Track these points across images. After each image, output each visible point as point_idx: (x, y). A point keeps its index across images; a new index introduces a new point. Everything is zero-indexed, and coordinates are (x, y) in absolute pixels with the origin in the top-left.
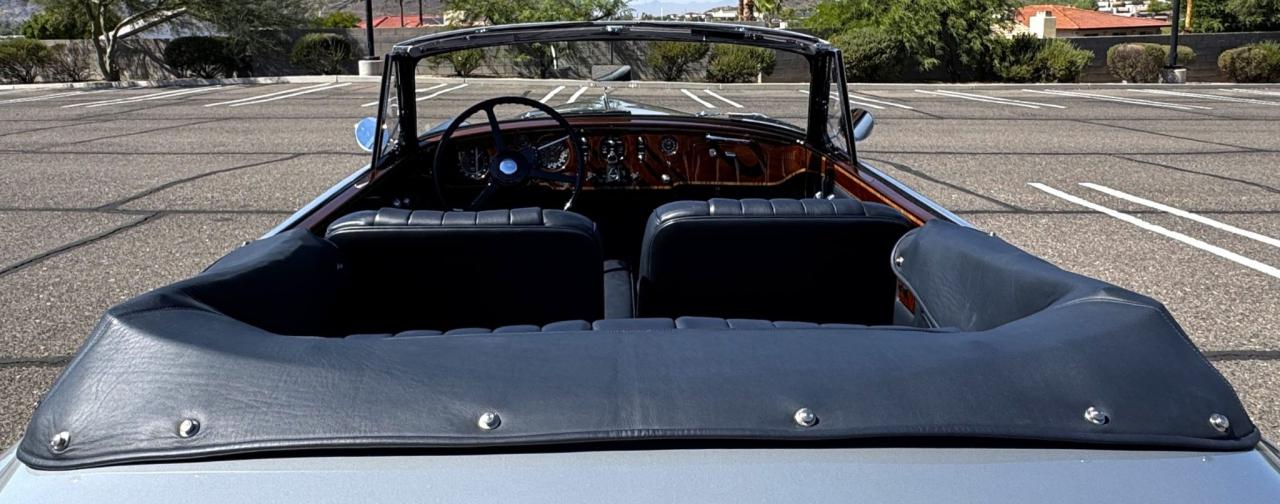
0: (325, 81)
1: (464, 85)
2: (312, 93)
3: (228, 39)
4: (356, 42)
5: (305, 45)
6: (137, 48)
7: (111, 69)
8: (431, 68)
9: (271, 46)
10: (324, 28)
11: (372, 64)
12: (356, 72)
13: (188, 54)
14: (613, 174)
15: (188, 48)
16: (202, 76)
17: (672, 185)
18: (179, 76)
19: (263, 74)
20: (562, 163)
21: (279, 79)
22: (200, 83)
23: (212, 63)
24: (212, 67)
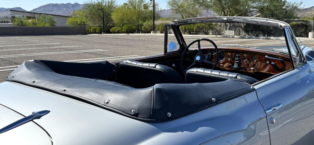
12: (308, 37)
13: (251, 28)
14: (235, 65)
15: (251, 26)
16: (255, 35)
17: (254, 71)
18: (249, 35)
19: (275, 36)
20: (224, 60)
21: (277, 38)
22: (252, 38)
23: (259, 31)
24: (258, 32)
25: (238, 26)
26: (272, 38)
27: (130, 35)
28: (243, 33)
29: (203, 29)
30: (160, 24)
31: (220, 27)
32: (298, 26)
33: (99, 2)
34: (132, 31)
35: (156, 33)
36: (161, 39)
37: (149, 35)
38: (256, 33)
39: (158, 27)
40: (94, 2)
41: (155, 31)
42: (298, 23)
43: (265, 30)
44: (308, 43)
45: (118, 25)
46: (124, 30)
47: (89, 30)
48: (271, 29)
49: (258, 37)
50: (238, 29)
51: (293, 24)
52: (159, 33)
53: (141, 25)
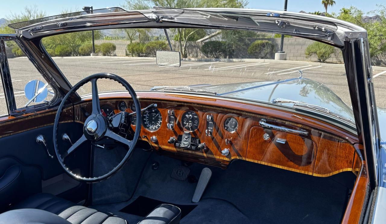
0: (259, 62)
1: (320, 66)
2: (249, 67)
3: (225, 42)
4: (277, 45)
5: (254, 45)
6: (195, 46)
7: (184, 53)
8: (306, 57)
9: (242, 45)
10: (266, 38)
11: (281, 54)
12: (274, 58)
13: (210, 48)
14: (185, 141)
15: (210, 45)
16: (215, 57)
17: (230, 158)
18: (208, 57)
19: (237, 58)
20: (158, 127)
21: (241, 60)
22: (212, 60)
23: (219, 52)
24: (219, 54)
25: (195, 47)
26: (234, 60)
27: (65, 59)
28: (201, 55)
29: (154, 50)
30: (102, 45)
31: (174, 47)
32: (263, 46)
33: (25, 16)
34: (67, 53)
35: (97, 55)
36: (101, 63)
37: (88, 58)
38: (216, 55)
39: (99, 48)
40: (19, 16)
41: (96, 53)
42: (264, 41)
43: (226, 50)
44: (275, 67)
45: (50, 46)
46: (57, 53)
47: (16, 52)
48: (233, 49)
49: (218, 59)
50: (195, 50)
51: (258, 43)
52: (100, 55)
53: (78, 46)
